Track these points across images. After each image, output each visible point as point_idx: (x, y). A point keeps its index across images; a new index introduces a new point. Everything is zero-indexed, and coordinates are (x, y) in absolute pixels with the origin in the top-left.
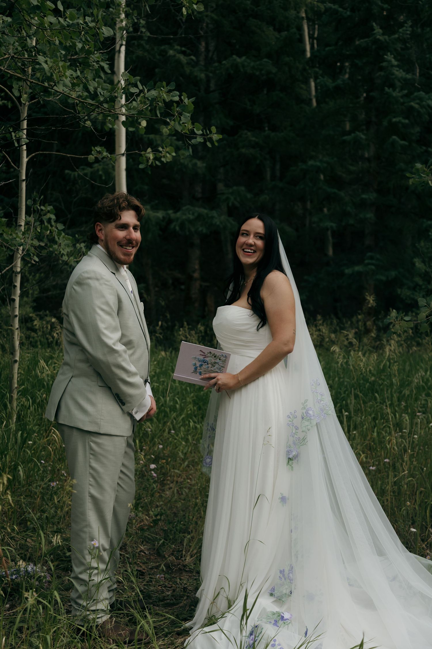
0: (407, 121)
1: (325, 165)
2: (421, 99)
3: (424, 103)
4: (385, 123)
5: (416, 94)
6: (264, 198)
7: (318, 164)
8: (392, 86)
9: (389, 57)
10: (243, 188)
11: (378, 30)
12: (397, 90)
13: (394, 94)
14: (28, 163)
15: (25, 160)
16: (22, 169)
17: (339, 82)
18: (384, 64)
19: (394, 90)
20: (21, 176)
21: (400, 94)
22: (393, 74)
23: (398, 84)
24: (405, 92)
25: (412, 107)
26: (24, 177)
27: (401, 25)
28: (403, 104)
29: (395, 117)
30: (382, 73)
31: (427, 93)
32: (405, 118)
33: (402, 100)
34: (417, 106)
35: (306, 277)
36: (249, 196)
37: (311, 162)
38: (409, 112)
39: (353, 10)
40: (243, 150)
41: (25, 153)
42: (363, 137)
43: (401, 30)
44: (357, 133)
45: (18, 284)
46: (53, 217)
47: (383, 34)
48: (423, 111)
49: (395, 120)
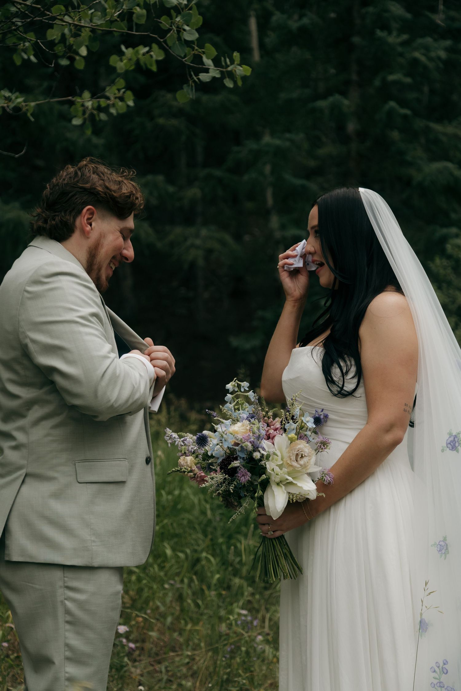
0: (408, 80)
1: (288, 144)
2: (427, 49)
3: (433, 54)
4: (377, 82)
5: (420, 41)
6: (194, 192)
7: (277, 142)
8: (385, 27)
10: (160, 178)
12: (395, 33)
13: (389, 40)
17: (305, 21)
19: (390, 33)
21: (399, 40)
22: (387, 11)
23: (394, 25)
24: (405, 37)
25: (415, 61)
28: (401, 55)
29: (391, 73)
31: (435, 40)
32: (407, 75)
33: (400, 49)
34: (423, 59)
35: (260, 313)
36: (171, 189)
37: (267, 139)
38: (412, 67)
40: (161, 121)
42: (346, 102)
44: (337, 97)
48: (431, 65)
49: (391, 78)
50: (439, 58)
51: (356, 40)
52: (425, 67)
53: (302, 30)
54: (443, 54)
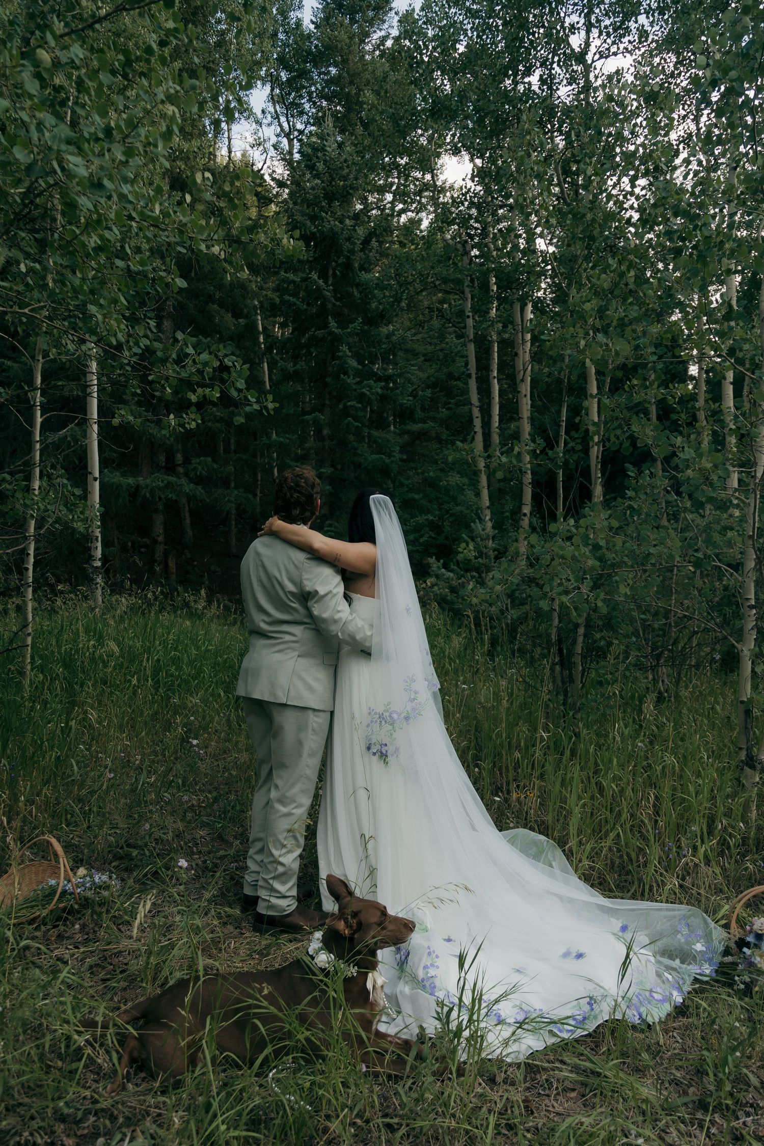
0: (359, 405)
2: (370, 387)
3: (374, 390)
4: (341, 406)
5: (366, 382)
8: (345, 373)
9: (344, 348)
11: (333, 324)
12: (352, 377)
13: (349, 381)
14: (42, 423)
15: (39, 420)
16: (36, 429)
17: (298, 367)
18: (340, 354)
19: (349, 377)
20: (35, 437)
21: (354, 381)
22: (347, 363)
23: (351, 372)
24: (357, 380)
25: (363, 394)
26: (38, 439)
27: (352, 321)
28: (355, 390)
29: (349, 401)
30: (337, 362)
31: (375, 382)
32: (358, 402)
33: (354, 387)
34: (368, 393)
38: (361, 398)
39: (308, 304)
41: (39, 413)
42: (322, 417)
43: (351, 326)
44: (317, 414)
45: (32, 552)
46: (65, 481)
47: (337, 328)
48: (372, 397)
49: (349, 404)
50: (377, 393)
51: (328, 380)
52: (369, 398)
53: (297, 373)
54: (379, 391)
